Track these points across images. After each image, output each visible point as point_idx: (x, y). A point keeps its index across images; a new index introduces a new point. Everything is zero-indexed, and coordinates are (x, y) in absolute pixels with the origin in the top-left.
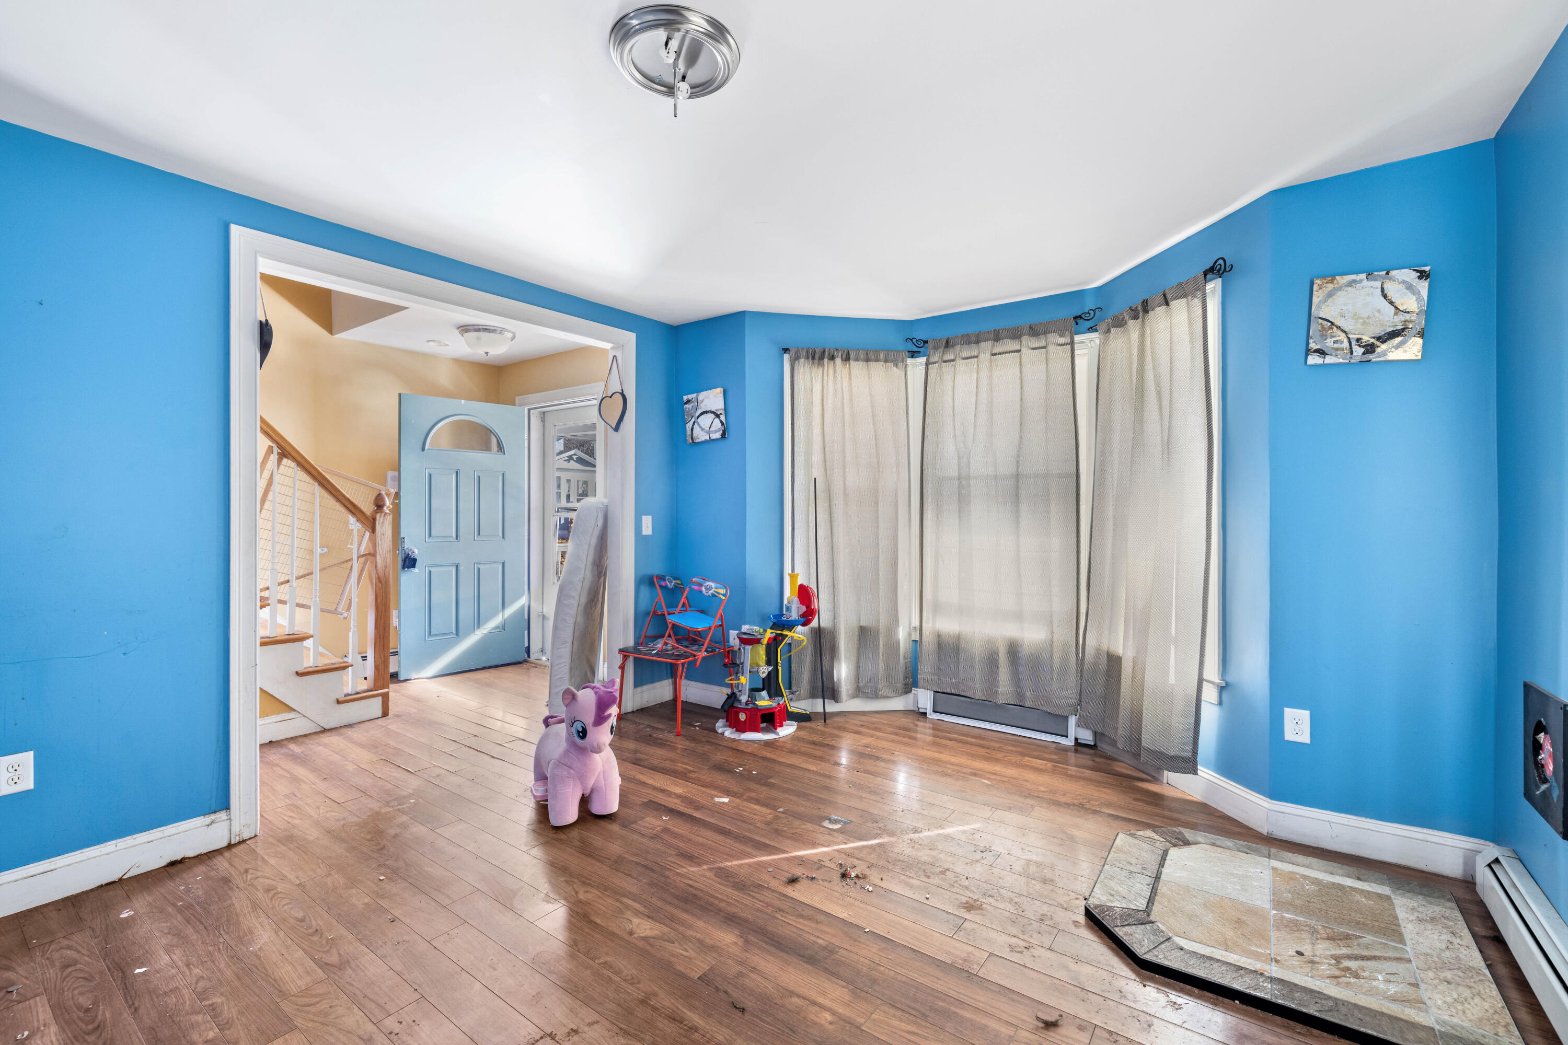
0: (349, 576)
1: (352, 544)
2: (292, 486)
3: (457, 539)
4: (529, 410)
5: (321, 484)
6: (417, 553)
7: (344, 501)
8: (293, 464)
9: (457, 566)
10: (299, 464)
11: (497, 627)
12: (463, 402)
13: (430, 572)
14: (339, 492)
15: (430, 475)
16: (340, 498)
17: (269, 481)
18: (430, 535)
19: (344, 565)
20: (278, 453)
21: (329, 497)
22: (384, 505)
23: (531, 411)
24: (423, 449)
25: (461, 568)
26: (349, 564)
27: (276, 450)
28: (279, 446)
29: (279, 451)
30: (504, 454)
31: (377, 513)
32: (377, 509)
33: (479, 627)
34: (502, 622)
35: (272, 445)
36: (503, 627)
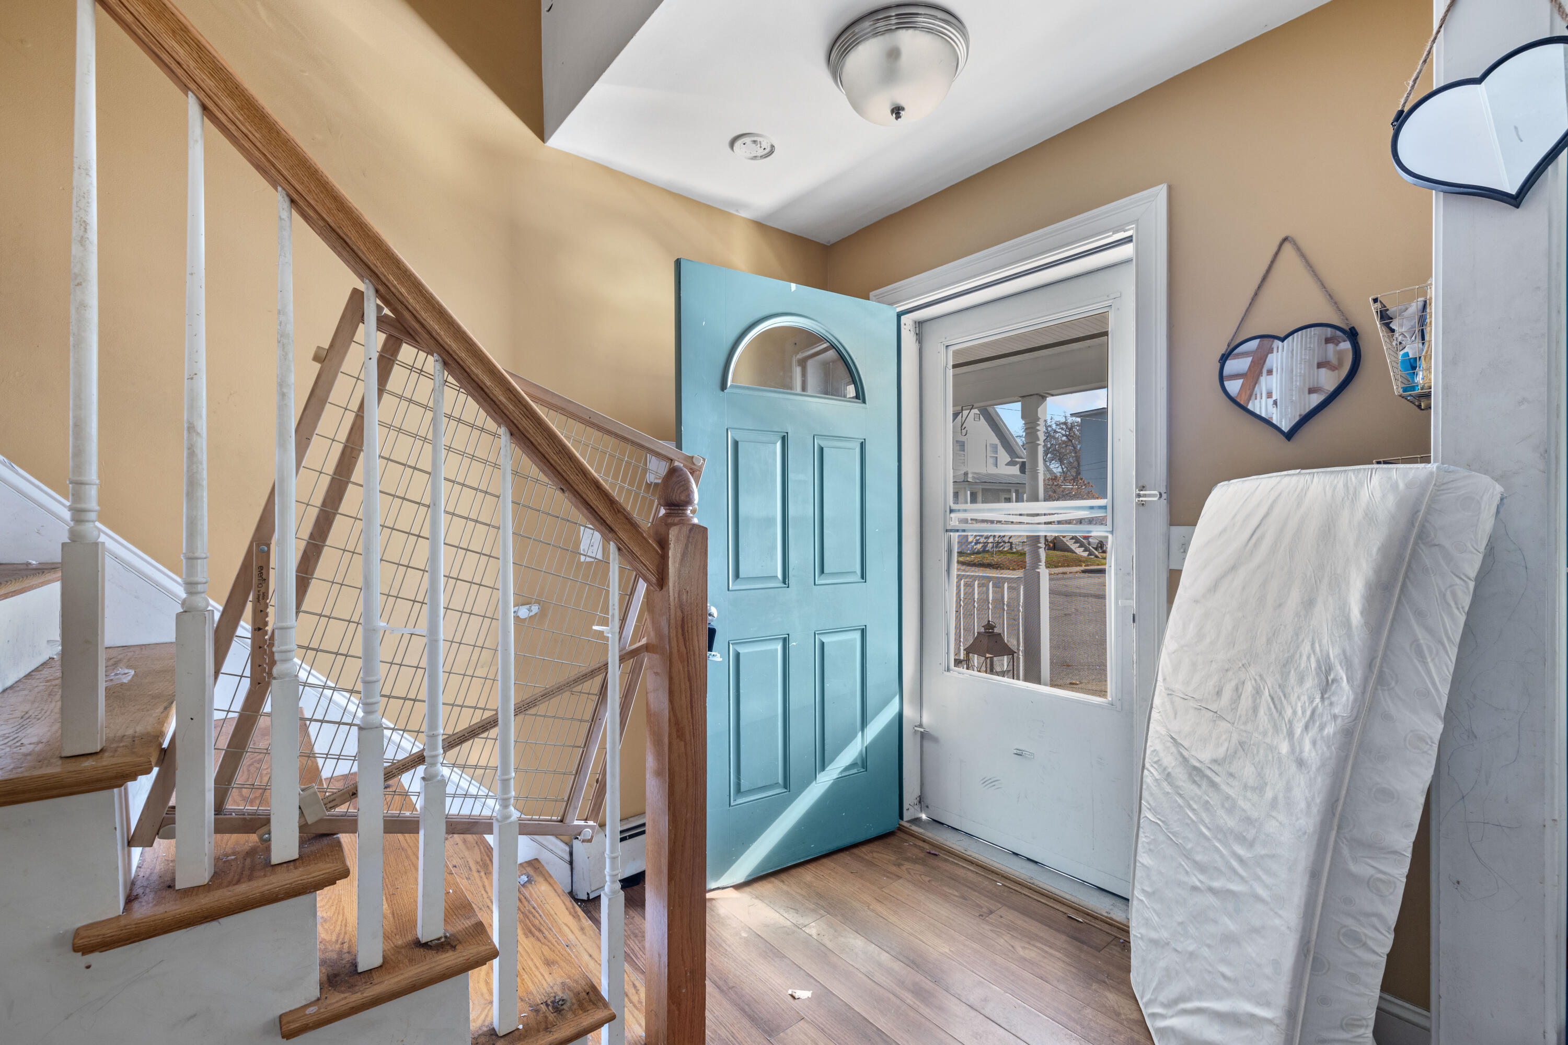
0: (595, 718)
1: (605, 622)
2: (430, 436)
3: (784, 582)
4: (899, 315)
5: (517, 434)
6: (716, 615)
7: (582, 488)
8: (431, 363)
9: (785, 639)
10: (450, 362)
11: (853, 765)
12: (793, 286)
13: (738, 656)
14: (571, 457)
15: (736, 444)
16: (573, 477)
17: (357, 416)
18: (737, 576)
19: (587, 686)
20: (382, 322)
21: (542, 477)
22: (689, 502)
23: (902, 317)
24: (723, 386)
25: (793, 644)
26: (598, 680)
27: (371, 305)
28: (385, 294)
29: (386, 311)
30: (864, 402)
31: (669, 526)
32: (667, 515)
33: (823, 768)
34: (861, 751)
35: (361, 286)
36: (863, 762)
